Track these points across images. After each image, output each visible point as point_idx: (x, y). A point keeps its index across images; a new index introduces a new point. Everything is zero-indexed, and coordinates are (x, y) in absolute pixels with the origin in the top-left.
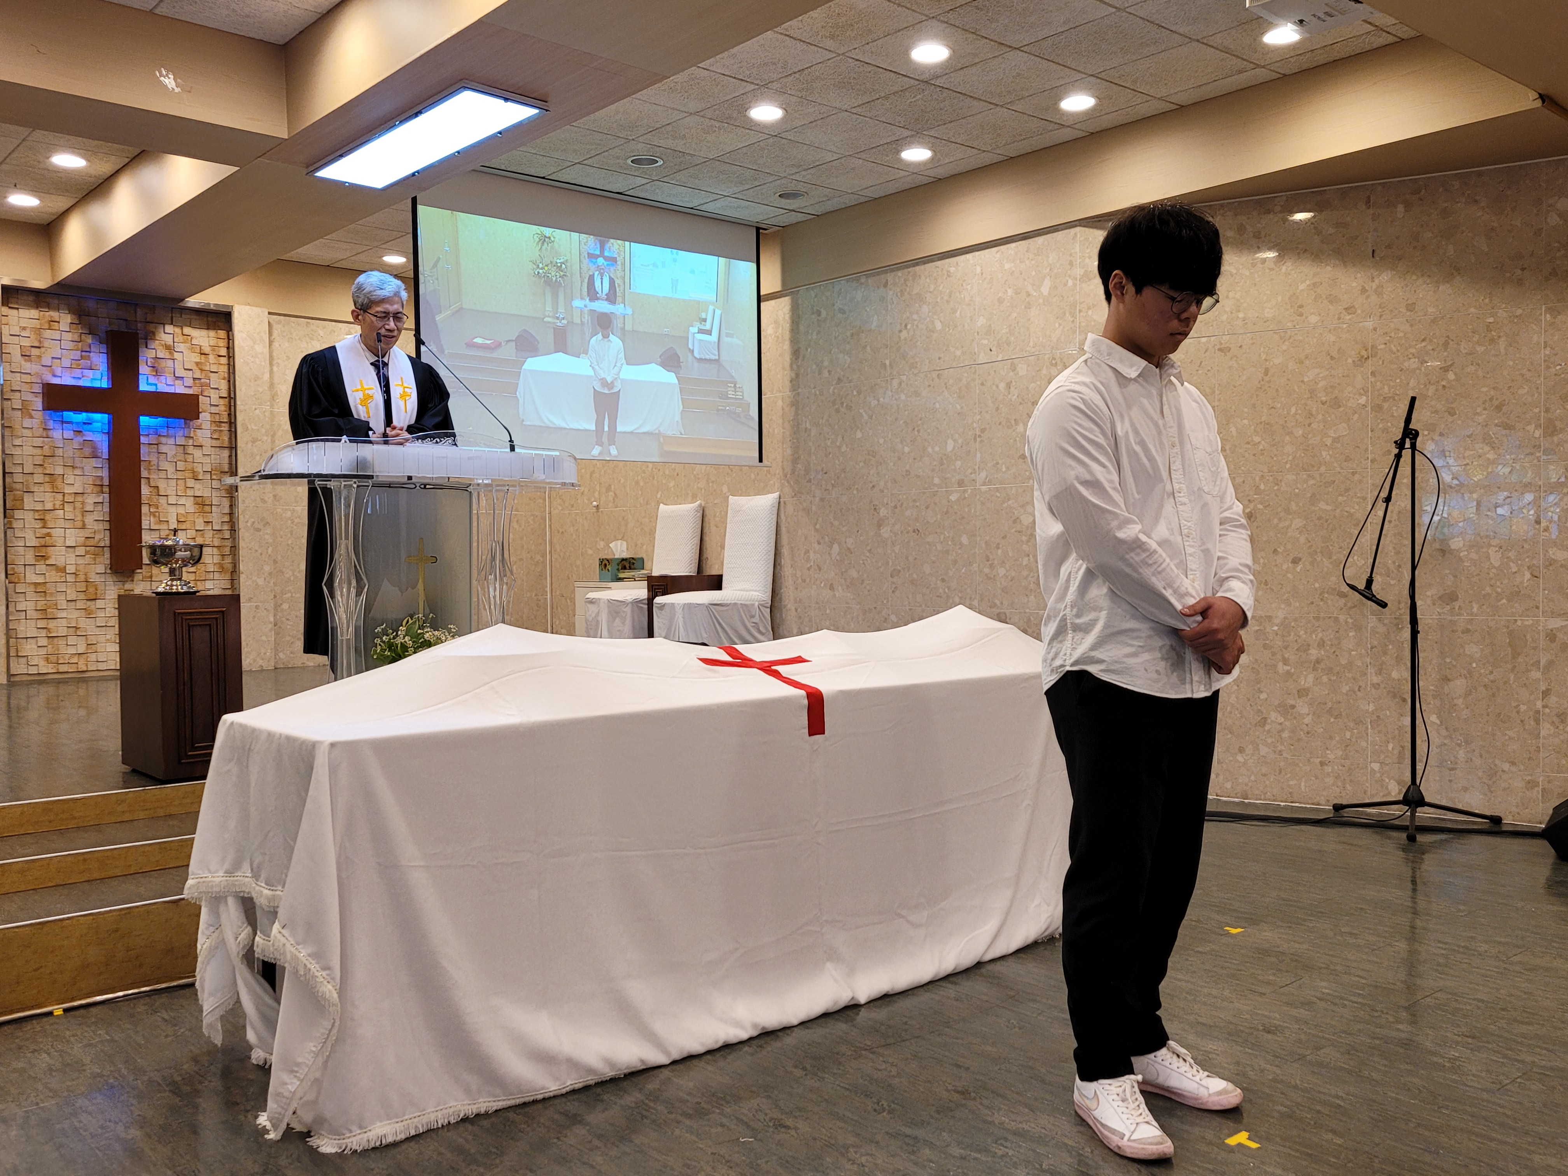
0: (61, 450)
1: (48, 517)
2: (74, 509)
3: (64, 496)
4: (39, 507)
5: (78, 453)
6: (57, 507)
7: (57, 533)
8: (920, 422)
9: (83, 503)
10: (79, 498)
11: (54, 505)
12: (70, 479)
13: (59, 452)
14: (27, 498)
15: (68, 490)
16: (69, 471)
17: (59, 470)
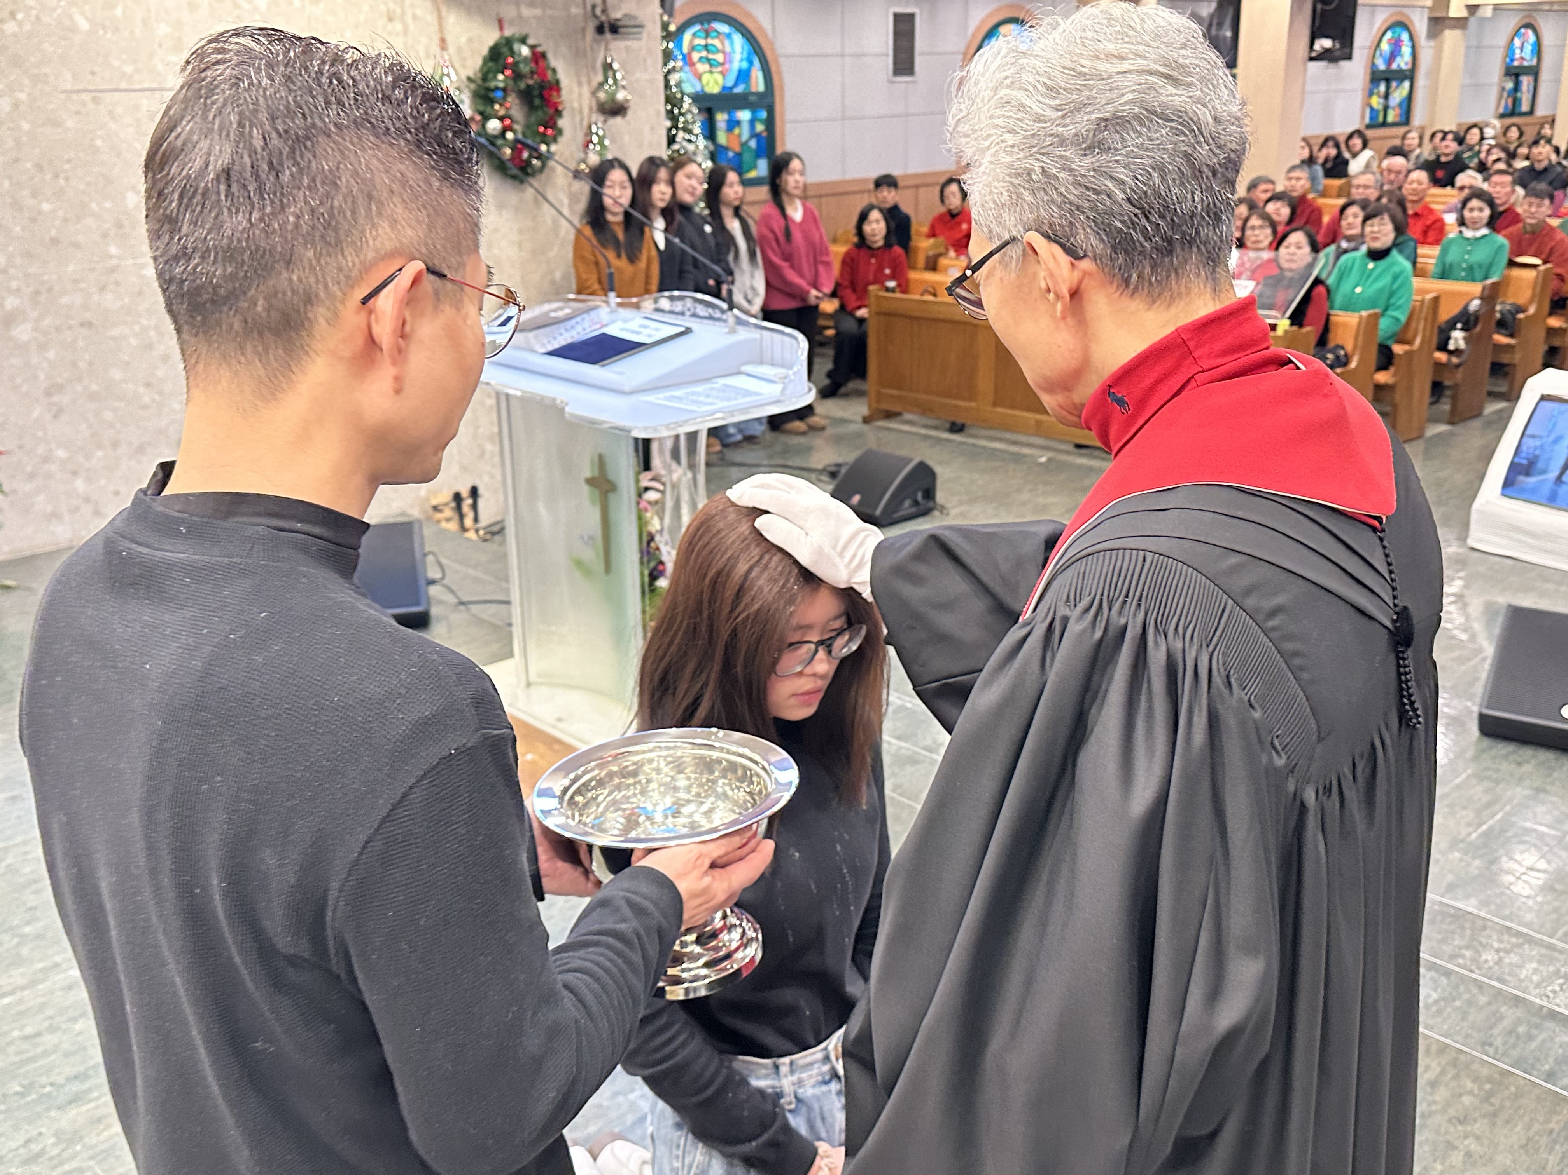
8: (67, 166)
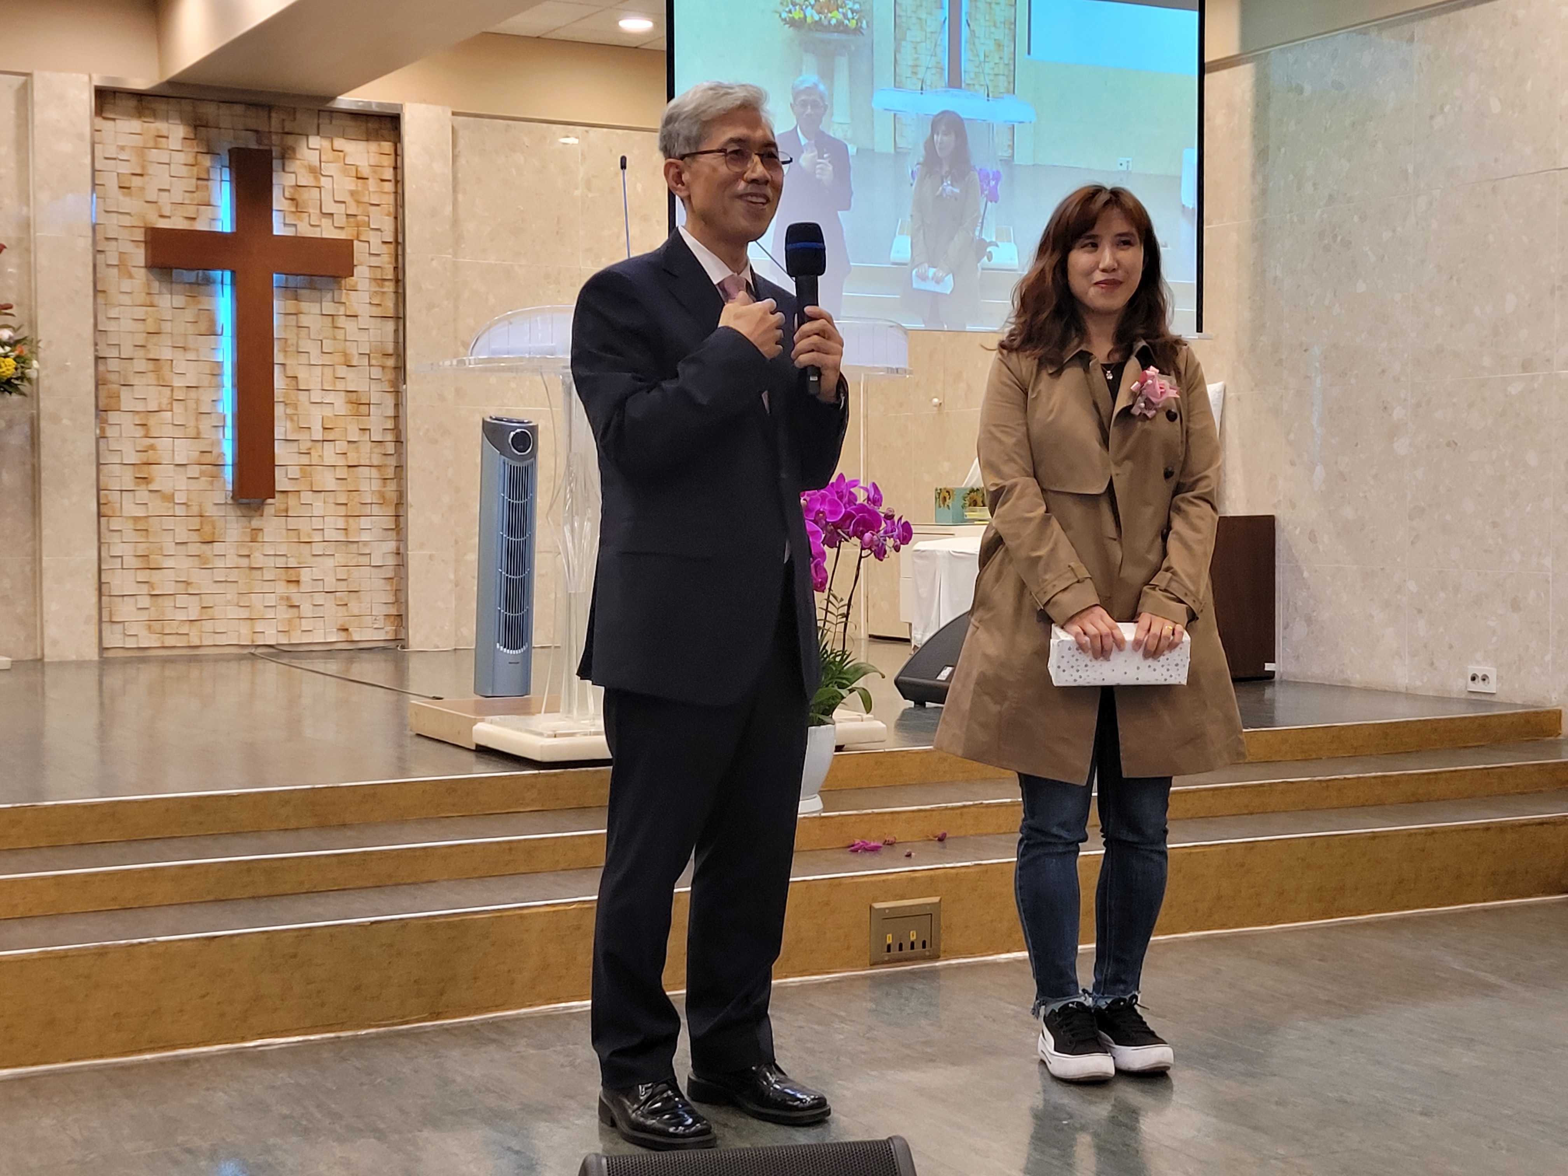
0: (169, 324)
1: (152, 421)
2: (186, 410)
3: (172, 391)
4: (140, 407)
5: (191, 329)
6: (164, 407)
7: (163, 444)
9: (197, 401)
10: (193, 394)
11: (160, 404)
12: (180, 366)
13: (167, 327)
14: (125, 393)
15: (178, 382)
16: (179, 354)
17: (166, 354)
